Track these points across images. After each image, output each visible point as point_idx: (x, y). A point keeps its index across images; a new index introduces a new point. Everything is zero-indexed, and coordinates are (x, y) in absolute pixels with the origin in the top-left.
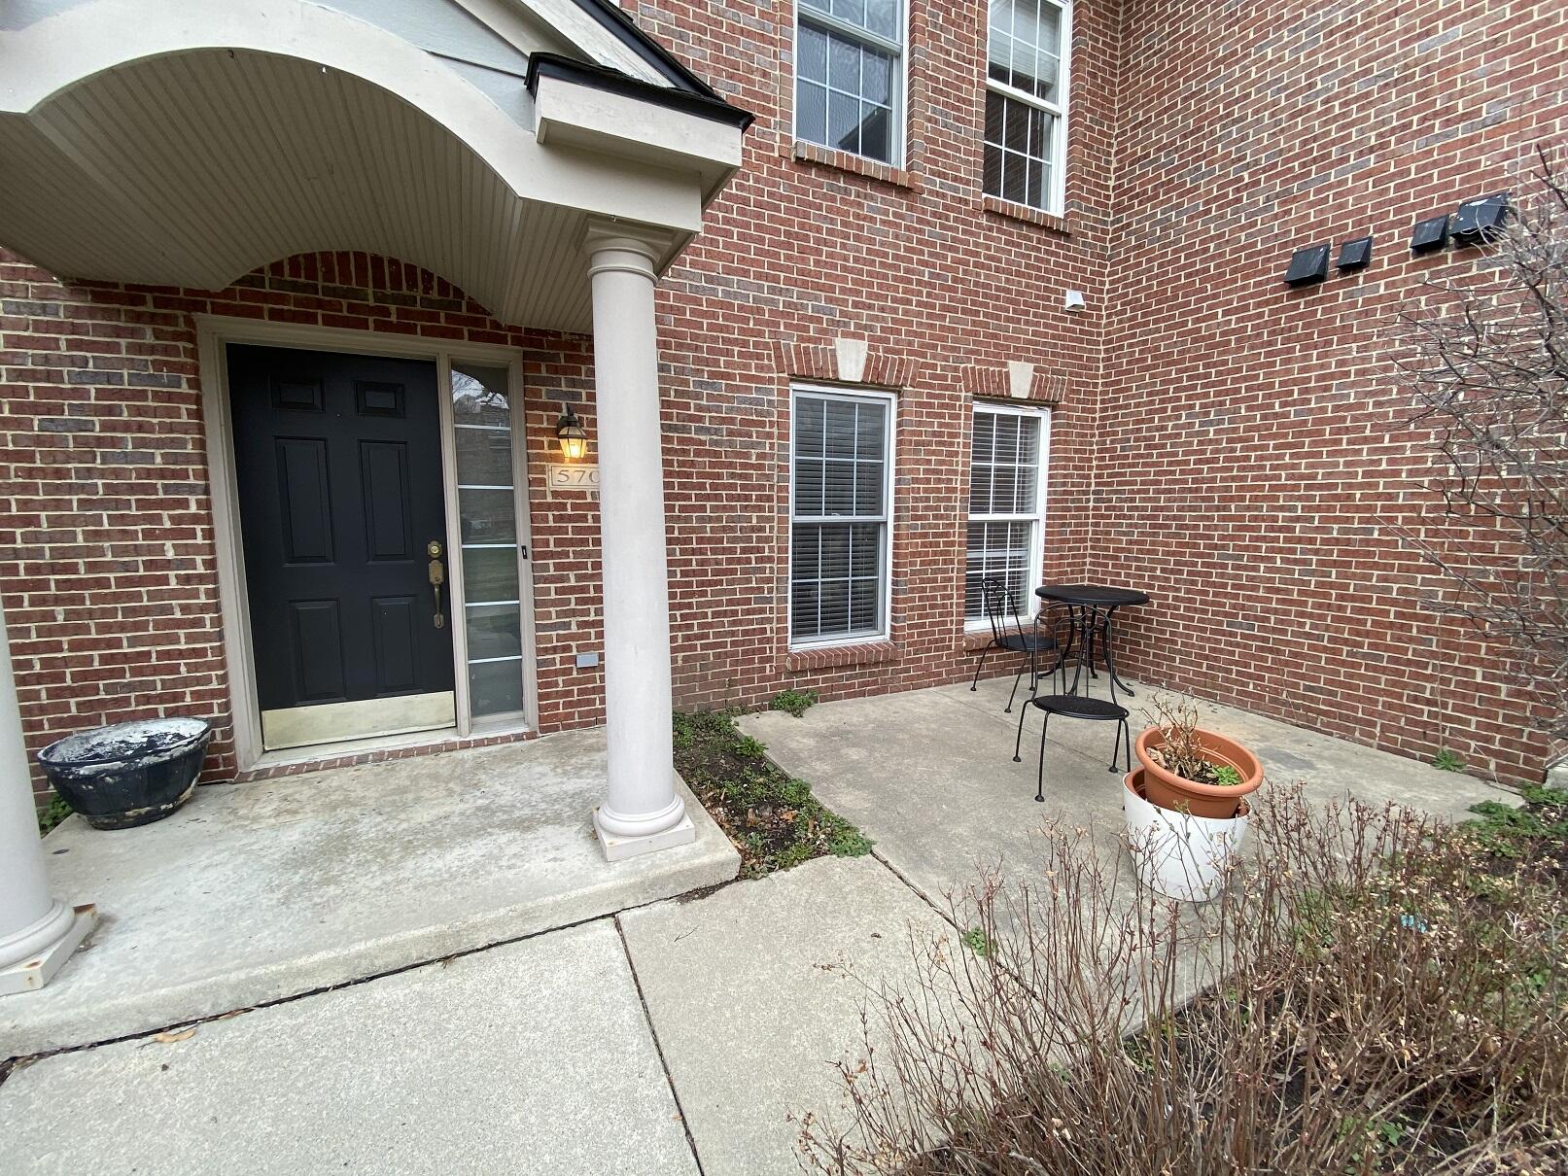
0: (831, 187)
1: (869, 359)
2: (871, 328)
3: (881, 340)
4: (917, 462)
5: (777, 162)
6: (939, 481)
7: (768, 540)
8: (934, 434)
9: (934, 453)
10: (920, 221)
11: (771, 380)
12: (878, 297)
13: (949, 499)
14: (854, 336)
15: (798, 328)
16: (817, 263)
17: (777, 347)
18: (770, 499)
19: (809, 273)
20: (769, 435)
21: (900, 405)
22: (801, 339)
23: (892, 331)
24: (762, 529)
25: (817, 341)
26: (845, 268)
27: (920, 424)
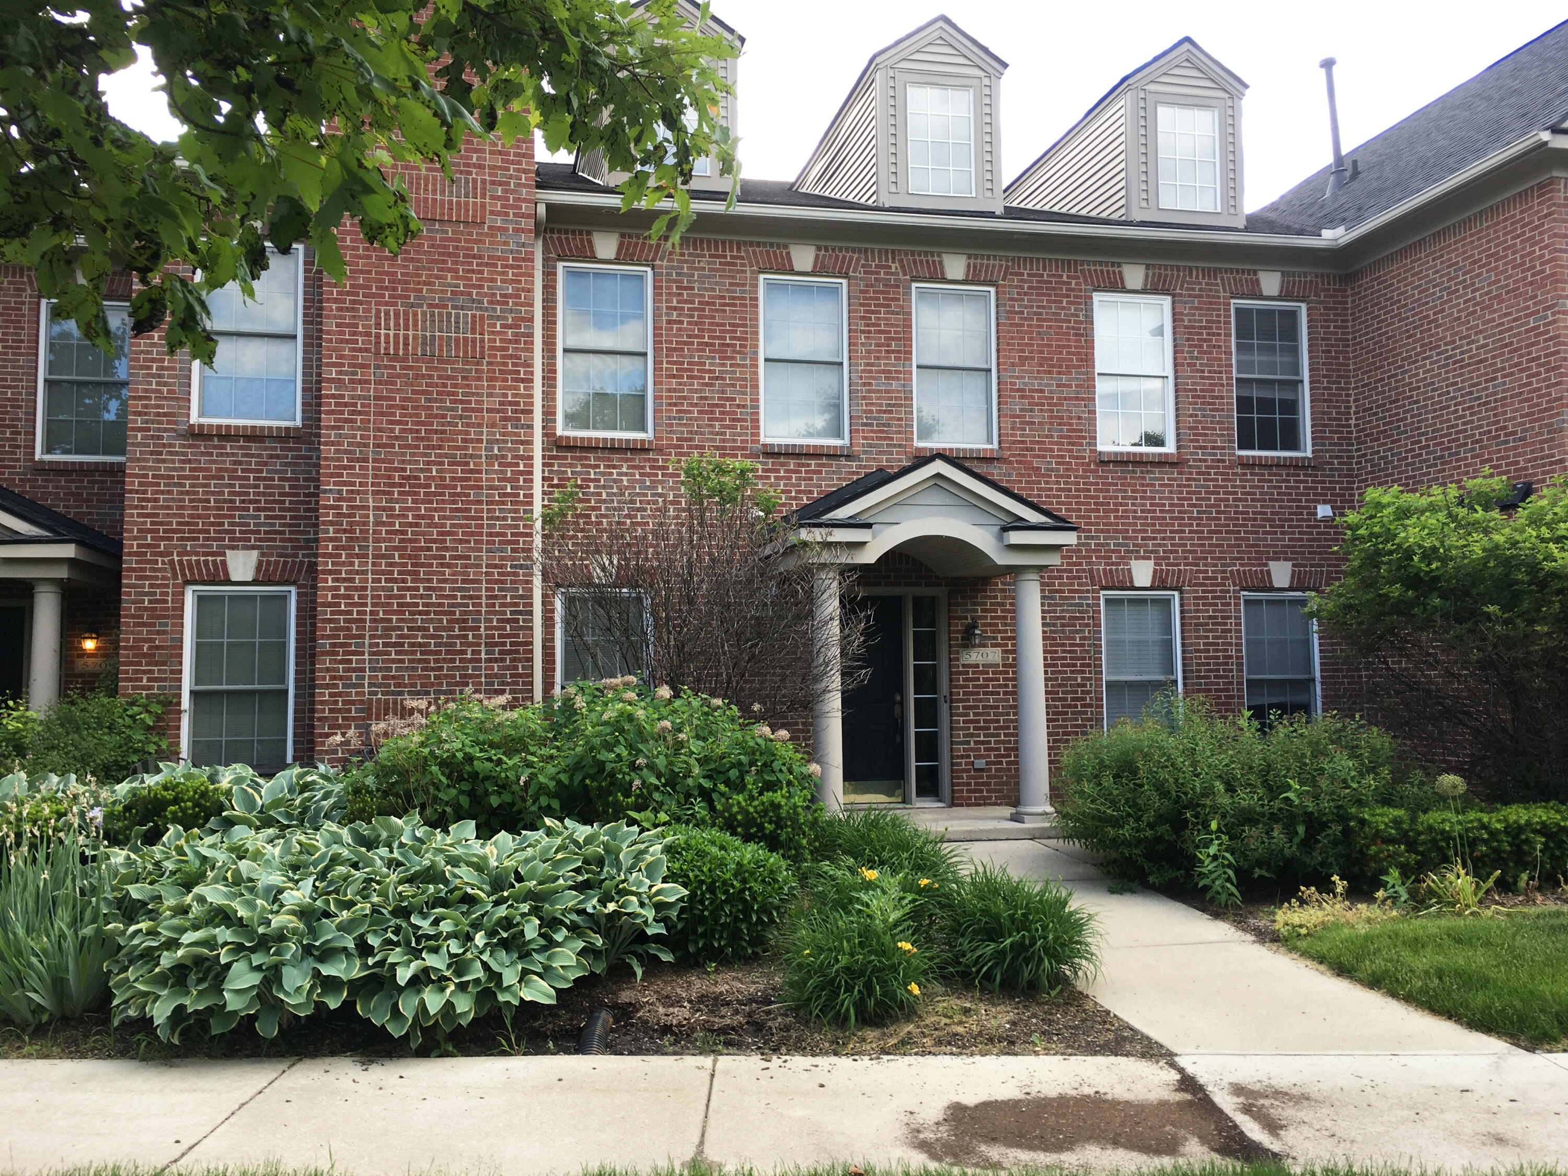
0: (1123, 472)
1: (1155, 571)
2: (1156, 552)
3: (1163, 558)
4: (1197, 637)
5: (1089, 464)
6: (1217, 651)
7: (1089, 692)
8: (1210, 617)
9: (1211, 631)
10: (1188, 479)
11: (1088, 591)
12: (1159, 532)
13: (1227, 664)
14: (1144, 558)
15: (1104, 558)
16: (1116, 517)
17: (1091, 571)
18: (1089, 665)
19: (1111, 524)
20: (1088, 625)
21: (1181, 599)
22: (1107, 564)
23: (1171, 552)
24: (1085, 685)
25: (1118, 564)
26: (1135, 518)
27: (1197, 611)
